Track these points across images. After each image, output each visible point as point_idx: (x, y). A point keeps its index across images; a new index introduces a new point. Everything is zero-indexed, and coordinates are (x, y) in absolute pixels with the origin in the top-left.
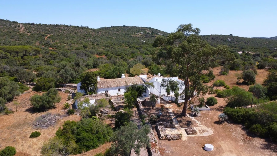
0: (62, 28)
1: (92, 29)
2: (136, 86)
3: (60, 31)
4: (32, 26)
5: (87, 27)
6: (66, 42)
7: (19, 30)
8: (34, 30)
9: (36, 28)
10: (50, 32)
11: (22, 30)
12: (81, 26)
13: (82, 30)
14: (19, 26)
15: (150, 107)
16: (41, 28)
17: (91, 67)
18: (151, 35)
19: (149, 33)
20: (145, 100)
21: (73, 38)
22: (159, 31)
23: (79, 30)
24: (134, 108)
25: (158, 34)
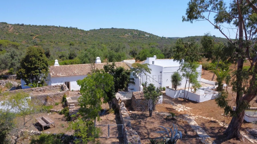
0: (51, 29)
1: (81, 30)
2: (113, 67)
3: (50, 32)
4: (21, 27)
5: (76, 28)
6: (53, 41)
7: (8, 30)
8: (23, 31)
9: (25, 29)
10: (39, 32)
11: (11, 30)
12: (71, 27)
13: (71, 31)
14: (8, 27)
15: (145, 113)
16: (31, 29)
17: (67, 58)
18: (139, 36)
19: (136, 34)
20: (133, 96)
21: (61, 38)
22: (146, 33)
23: (68, 31)
24: (108, 113)
25: (145, 36)
